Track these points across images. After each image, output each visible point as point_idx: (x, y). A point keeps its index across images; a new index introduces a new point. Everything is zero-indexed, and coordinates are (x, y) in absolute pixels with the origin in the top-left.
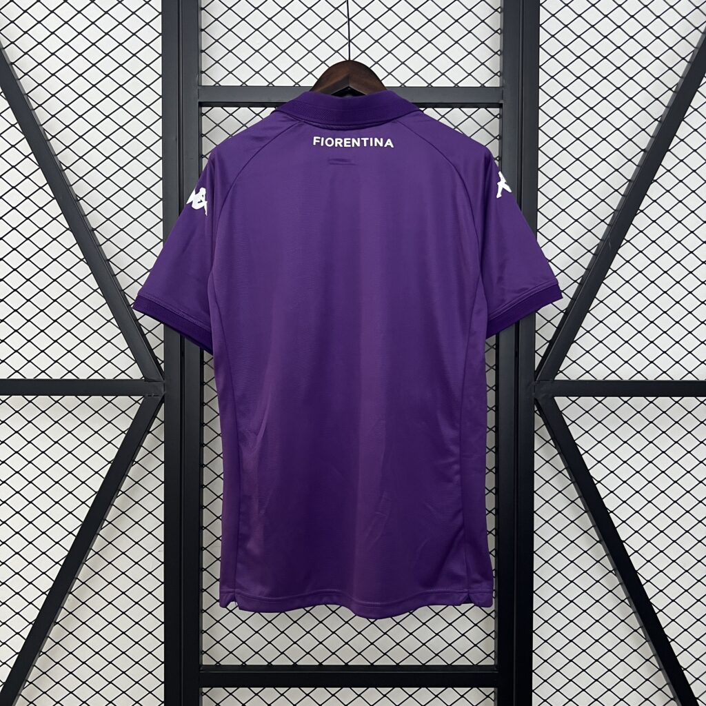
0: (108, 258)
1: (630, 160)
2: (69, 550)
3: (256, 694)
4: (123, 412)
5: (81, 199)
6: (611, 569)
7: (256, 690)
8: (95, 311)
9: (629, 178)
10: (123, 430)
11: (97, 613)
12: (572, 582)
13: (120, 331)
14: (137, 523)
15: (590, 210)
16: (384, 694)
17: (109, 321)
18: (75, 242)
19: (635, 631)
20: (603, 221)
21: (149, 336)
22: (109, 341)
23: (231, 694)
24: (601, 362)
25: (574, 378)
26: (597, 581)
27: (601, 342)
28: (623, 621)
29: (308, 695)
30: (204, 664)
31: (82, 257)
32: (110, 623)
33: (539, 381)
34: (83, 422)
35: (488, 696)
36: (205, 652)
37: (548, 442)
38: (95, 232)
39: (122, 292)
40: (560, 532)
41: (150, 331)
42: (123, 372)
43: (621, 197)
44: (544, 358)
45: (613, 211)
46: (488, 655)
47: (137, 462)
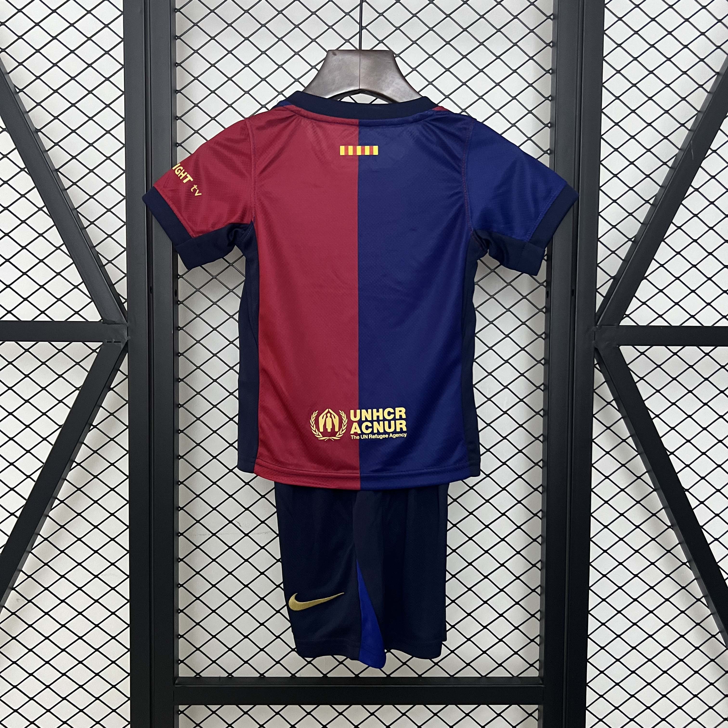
0: (57, 168)
1: (719, 47)
2: (9, 535)
3: (246, 713)
4: (77, 363)
5: (21, 90)
6: (685, 560)
7: (246, 708)
8: (41, 235)
9: (718, 70)
10: (78, 386)
11: (47, 613)
12: (636, 576)
13: (72, 262)
14: (96, 502)
15: (667, 112)
16: (403, 712)
17: (58, 248)
18: (14, 147)
19: (713, 636)
20: (683, 125)
21: (109, 268)
22: (58, 274)
23: (214, 712)
24: (677, 304)
25: (643, 323)
26: (668, 576)
27: (678, 278)
28: (698, 624)
29: (309, 713)
30: (179, 676)
31: (23, 166)
32: (63, 626)
33: (601, 326)
34: (27, 376)
35: (530, 715)
36: (182, 662)
37: (609, 403)
38: (39, 133)
39: (75, 212)
40: (622, 515)
41: (110, 262)
42: (77, 313)
43: (707, 94)
44: (606, 298)
45: (697, 112)
46: (531, 665)
47: (95, 427)
